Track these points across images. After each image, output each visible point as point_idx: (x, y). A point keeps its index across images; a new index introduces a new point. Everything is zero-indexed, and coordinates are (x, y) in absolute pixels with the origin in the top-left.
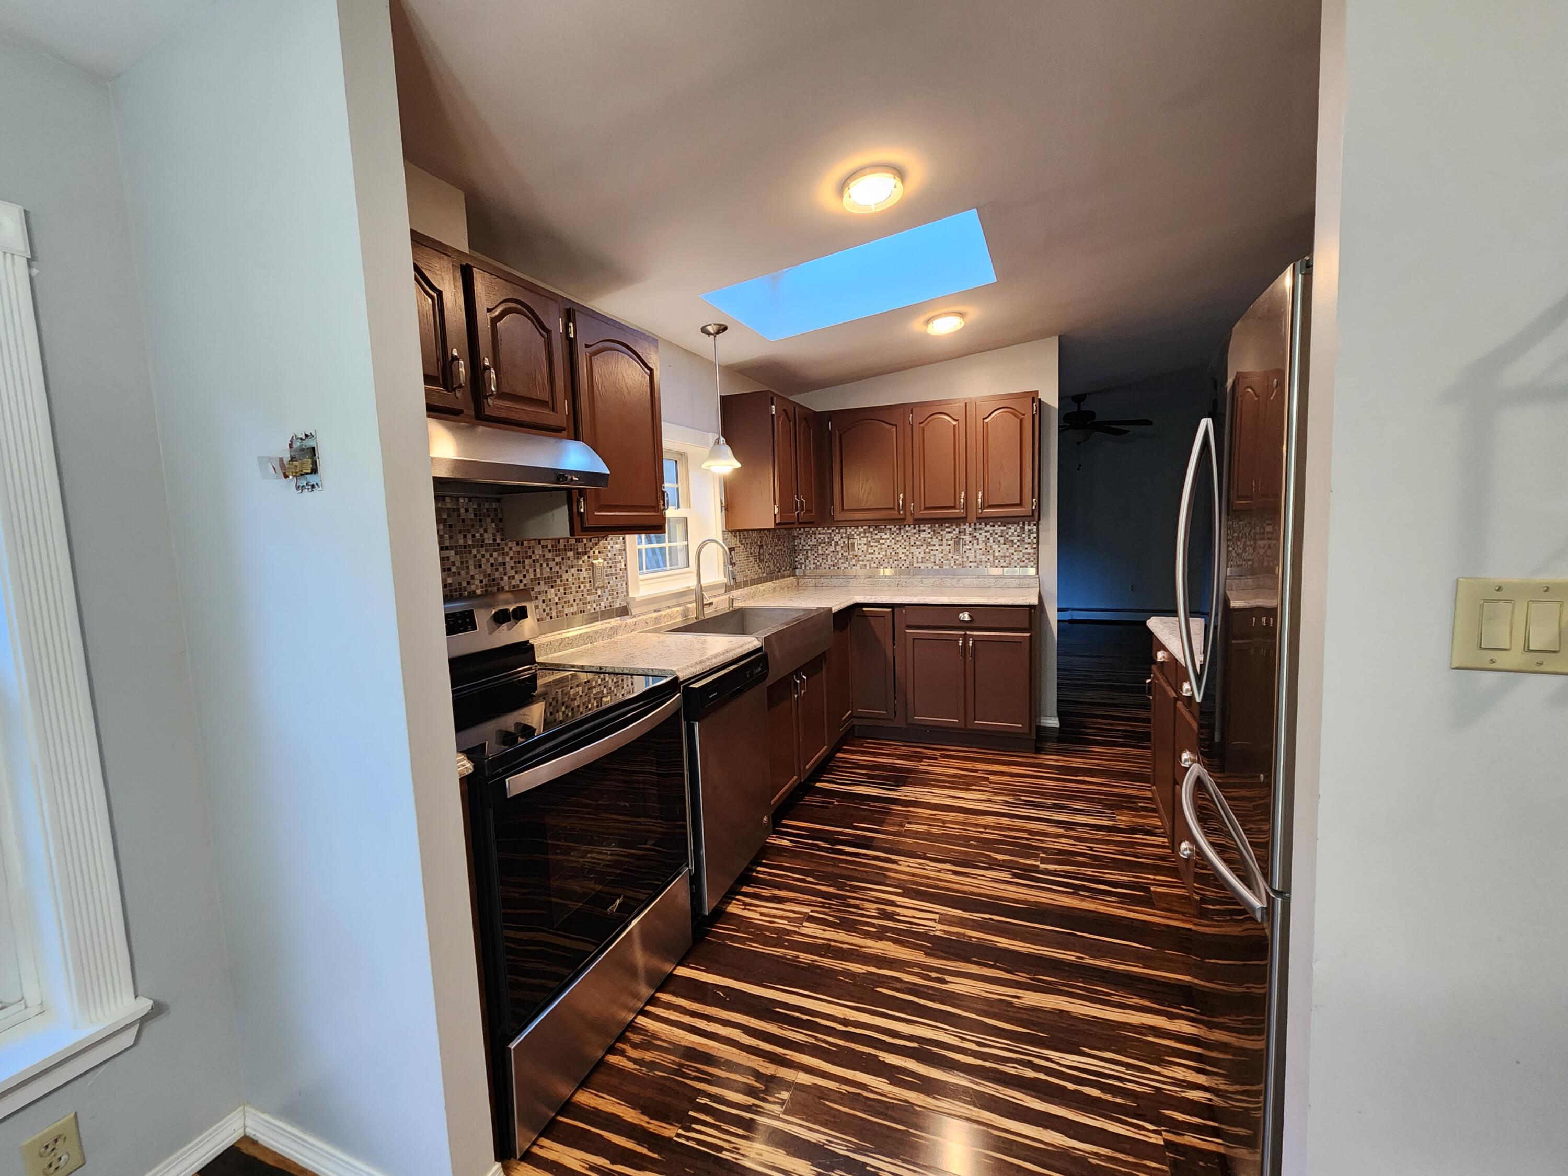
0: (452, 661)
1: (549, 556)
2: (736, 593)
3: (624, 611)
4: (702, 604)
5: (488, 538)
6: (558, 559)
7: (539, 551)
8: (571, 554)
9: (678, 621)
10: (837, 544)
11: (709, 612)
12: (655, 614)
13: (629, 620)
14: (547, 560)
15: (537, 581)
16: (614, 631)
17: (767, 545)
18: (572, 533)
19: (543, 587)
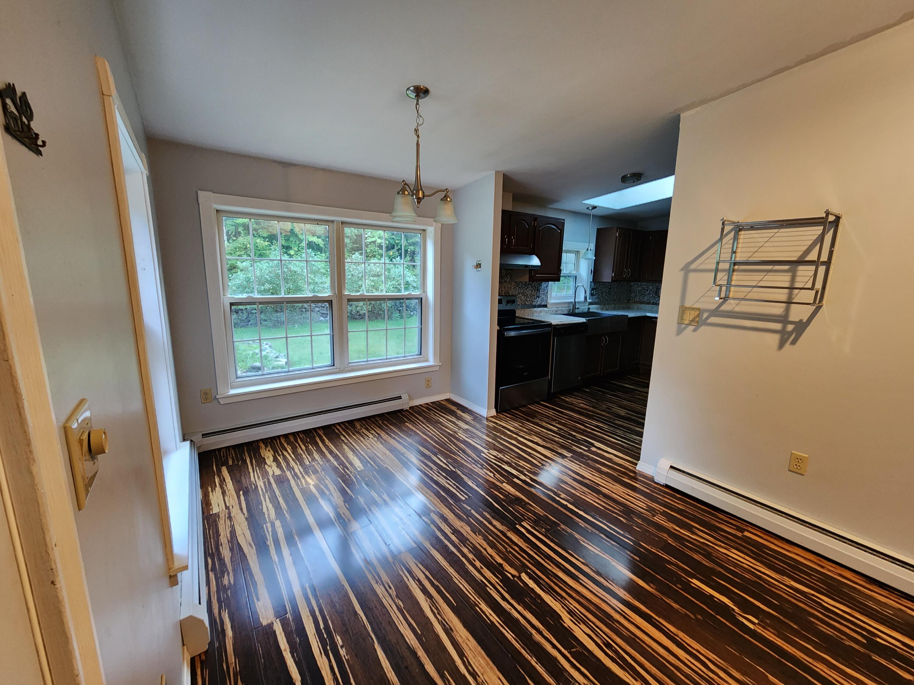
0: (499, 311)
1: (523, 286)
2: (591, 307)
3: (545, 306)
4: (574, 307)
5: (508, 280)
6: (526, 288)
7: (520, 285)
8: (530, 286)
9: (566, 312)
10: (650, 290)
11: (577, 311)
12: (557, 309)
13: (545, 309)
14: (523, 288)
15: (519, 293)
16: (541, 312)
17: (614, 288)
18: (529, 281)
19: (520, 295)
